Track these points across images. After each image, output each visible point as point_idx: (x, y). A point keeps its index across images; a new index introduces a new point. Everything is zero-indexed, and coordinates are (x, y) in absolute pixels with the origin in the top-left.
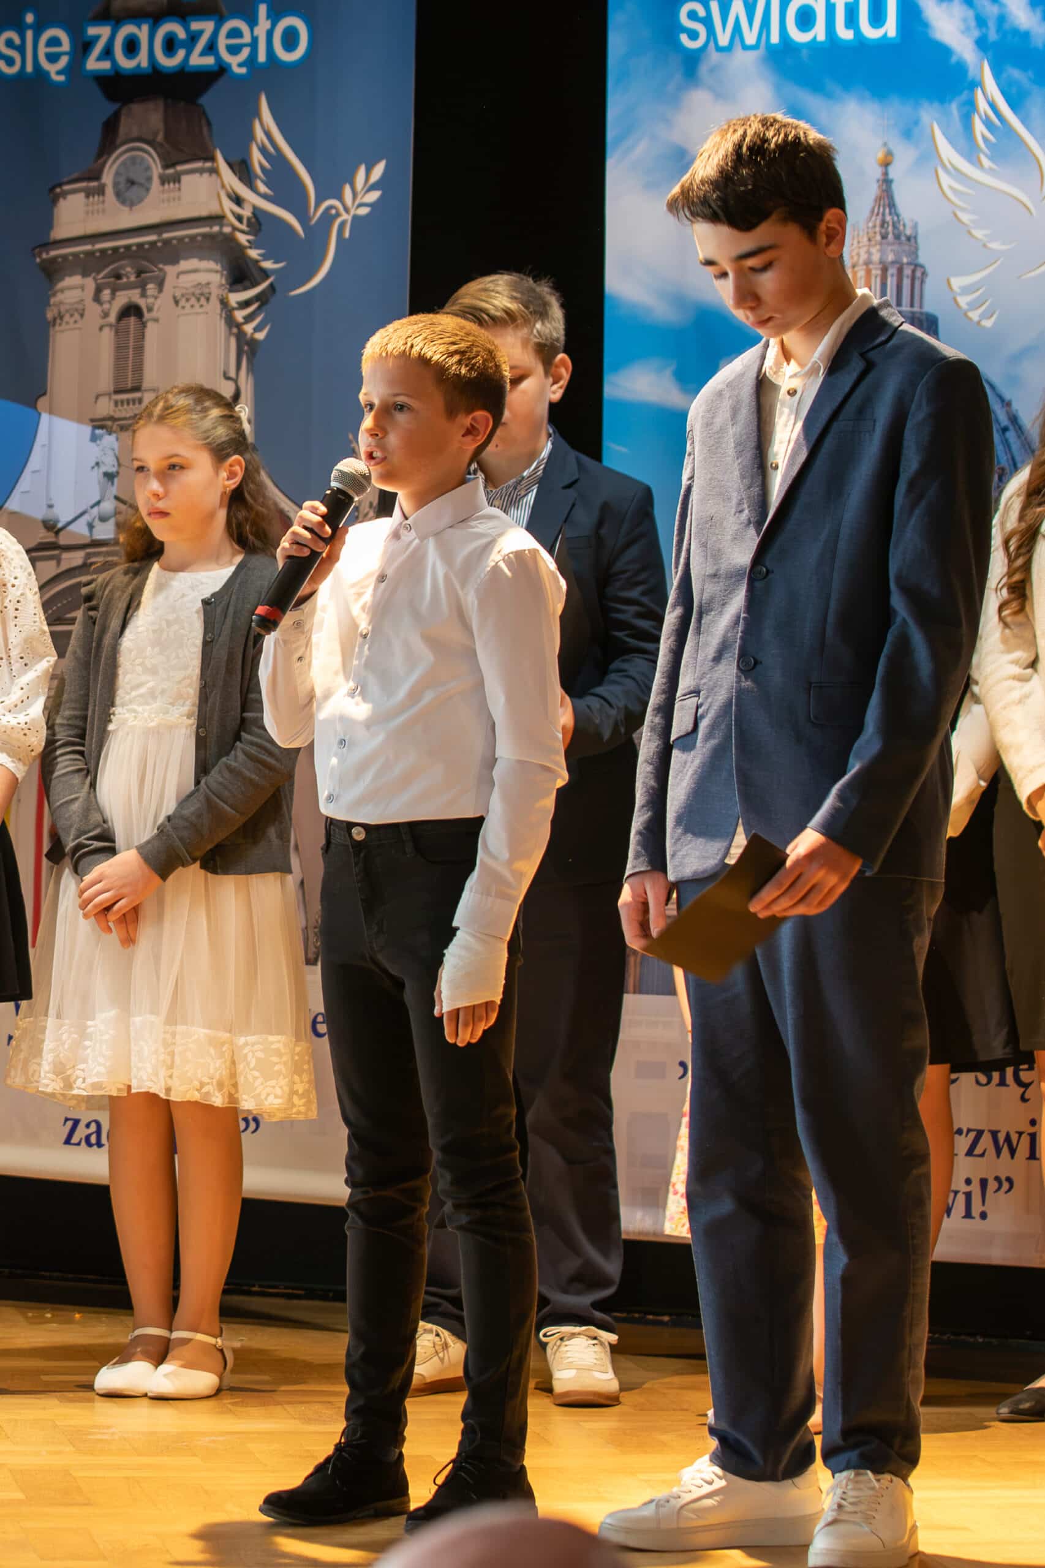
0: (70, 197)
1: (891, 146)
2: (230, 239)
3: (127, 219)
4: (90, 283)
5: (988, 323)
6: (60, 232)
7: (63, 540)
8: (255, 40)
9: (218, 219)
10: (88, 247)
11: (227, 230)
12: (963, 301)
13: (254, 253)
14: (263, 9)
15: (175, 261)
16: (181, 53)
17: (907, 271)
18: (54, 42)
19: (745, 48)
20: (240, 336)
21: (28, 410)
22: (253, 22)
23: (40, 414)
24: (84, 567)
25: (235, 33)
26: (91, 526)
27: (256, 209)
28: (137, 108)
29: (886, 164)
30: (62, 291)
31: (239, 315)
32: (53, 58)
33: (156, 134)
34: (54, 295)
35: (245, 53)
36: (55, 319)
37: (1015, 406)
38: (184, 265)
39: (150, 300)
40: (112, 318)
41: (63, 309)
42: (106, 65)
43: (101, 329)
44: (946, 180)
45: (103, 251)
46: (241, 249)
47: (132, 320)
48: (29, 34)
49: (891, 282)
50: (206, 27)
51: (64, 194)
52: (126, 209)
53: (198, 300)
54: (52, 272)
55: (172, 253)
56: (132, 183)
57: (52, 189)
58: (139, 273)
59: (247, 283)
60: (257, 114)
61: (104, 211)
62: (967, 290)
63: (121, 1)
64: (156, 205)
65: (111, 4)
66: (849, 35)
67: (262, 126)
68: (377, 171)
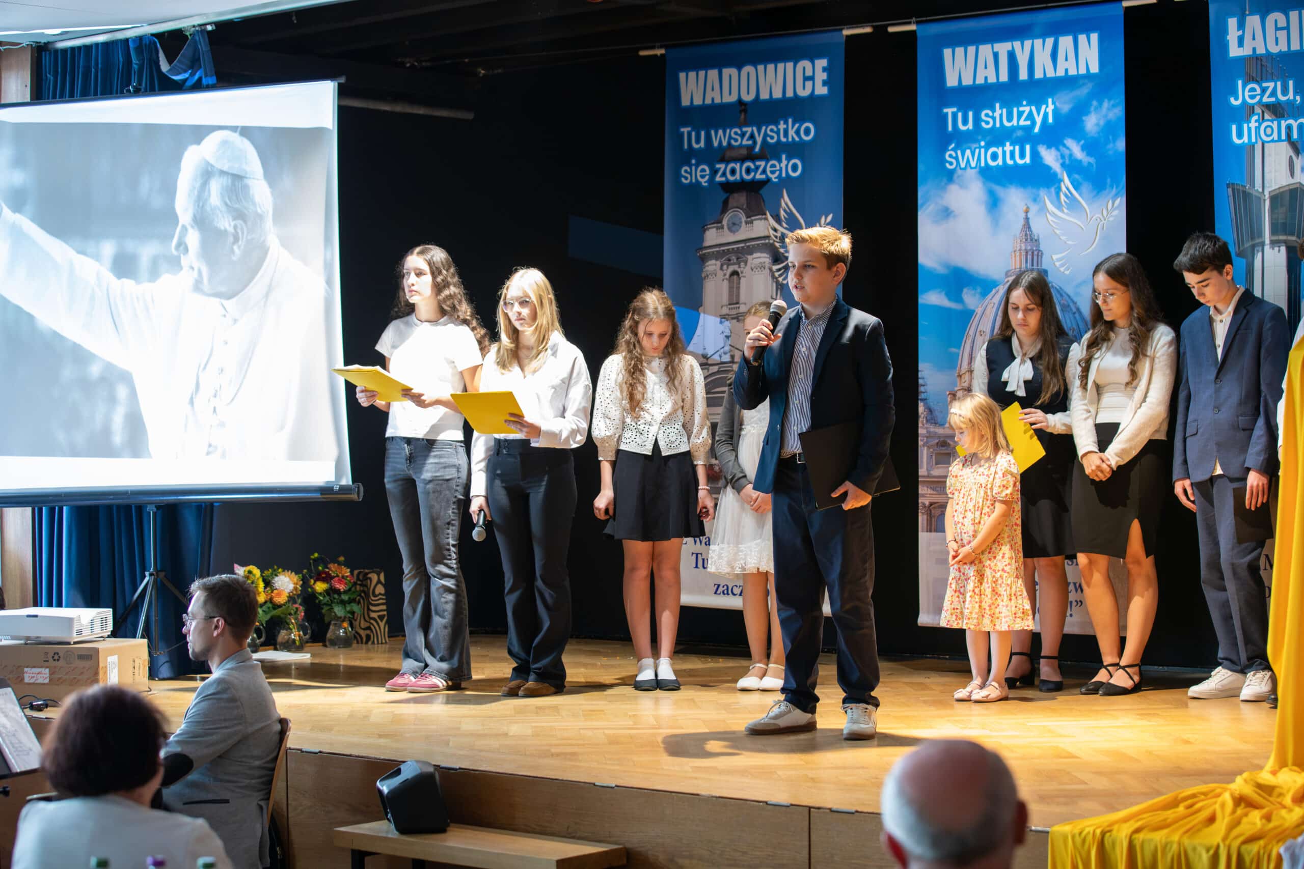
0: (711, 230)
1: (1029, 205)
2: (772, 245)
3: (732, 238)
4: (718, 263)
6: (706, 244)
7: (710, 362)
8: (781, 168)
9: (768, 237)
10: (718, 249)
11: (771, 241)
12: (1057, 264)
13: (782, 250)
14: (784, 157)
15: (751, 254)
16: (752, 174)
17: (1036, 253)
18: (703, 170)
19: (971, 168)
20: (777, 282)
21: (694, 313)
22: (780, 161)
23: (699, 314)
24: (719, 372)
25: (773, 166)
26: (720, 356)
27: (782, 234)
28: (736, 195)
29: (1027, 212)
30: (708, 266)
31: (777, 274)
32: (703, 177)
33: (743, 205)
34: (705, 268)
35: (777, 173)
36: (705, 277)
38: (755, 255)
39: (742, 269)
40: (727, 276)
41: (708, 273)
42: (723, 179)
43: (723, 281)
44: (1050, 217)
45: (723, 251)
46: (777, 248)
47: (735, 277)
48: (693, 168)
49: (1029, 257)
50: (762, 164)
51: (708, 229)
52: (732, 234)
53: (761, 269)
54: (704, 259)
55: (750, 251)
56: (734, 224)
57: (703, 227)
58: (738, 259)
59: (780, 262)
60: (782, 197)
61: (723, 235)
62: (1058, 260)
63: (729, 154)
64: (743, 234)
65: (725, 155)
66: (1012, 162)
67: (784, 200)
68: (830, 218)
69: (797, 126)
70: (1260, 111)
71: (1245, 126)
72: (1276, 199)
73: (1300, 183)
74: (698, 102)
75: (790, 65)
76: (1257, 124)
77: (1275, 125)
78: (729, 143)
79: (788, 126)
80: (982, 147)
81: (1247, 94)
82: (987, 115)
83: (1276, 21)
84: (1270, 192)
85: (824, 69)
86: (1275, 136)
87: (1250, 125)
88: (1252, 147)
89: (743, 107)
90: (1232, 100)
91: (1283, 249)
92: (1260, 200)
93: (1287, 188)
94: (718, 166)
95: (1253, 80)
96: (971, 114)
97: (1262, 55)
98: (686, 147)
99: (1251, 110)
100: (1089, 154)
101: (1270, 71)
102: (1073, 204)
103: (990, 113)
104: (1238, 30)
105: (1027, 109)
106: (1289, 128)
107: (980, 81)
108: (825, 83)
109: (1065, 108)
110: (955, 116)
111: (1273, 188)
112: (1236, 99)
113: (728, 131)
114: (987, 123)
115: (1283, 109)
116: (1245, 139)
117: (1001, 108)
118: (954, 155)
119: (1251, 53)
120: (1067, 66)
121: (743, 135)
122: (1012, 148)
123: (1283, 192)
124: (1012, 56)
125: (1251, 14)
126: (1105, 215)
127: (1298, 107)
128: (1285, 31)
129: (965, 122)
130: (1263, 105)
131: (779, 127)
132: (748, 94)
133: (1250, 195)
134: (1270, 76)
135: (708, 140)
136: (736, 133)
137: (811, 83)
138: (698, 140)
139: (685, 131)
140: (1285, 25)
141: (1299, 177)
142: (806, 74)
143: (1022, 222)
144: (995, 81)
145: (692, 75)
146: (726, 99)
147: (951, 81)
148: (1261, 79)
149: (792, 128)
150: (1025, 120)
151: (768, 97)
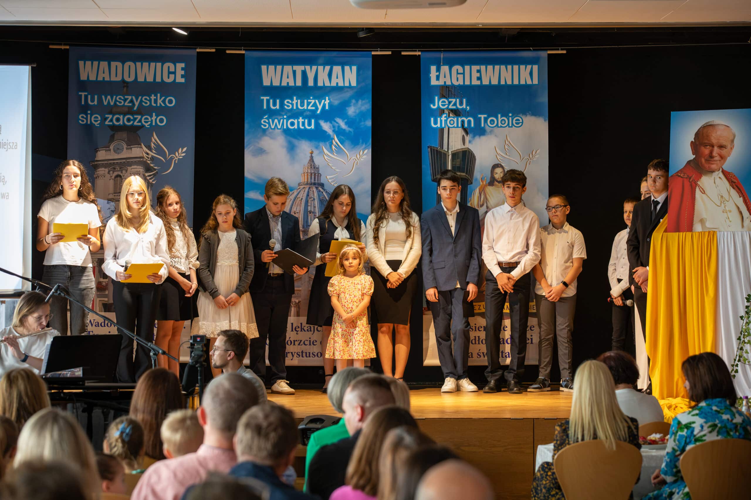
0: (101, 151)
1: (313, 150)
2: (145, 162)
3: (116, 156)
4: (107, 170)
5: (336, 185)
6: (97, 159)
8: (152, 121)
9: (143, 157)
10: (106, 162)
11: (145, 160)
12: (330, 181)
13: (152, 165)
14: (154, 114)
15: (131, 166)
16: (132, 122)
17: (317, 175)
18: (96, 117)
19: (278, 129)
22: (151, 117)
25: (146, 119)
27: (152, 156)
28: (119, 133)
29: (312, 153)
30: (99, 171)
32: (96, 121)
33: (125, 139)
34: (96, 172)
35: (149, 123)
36: (96, 177)
38: (133, 167)
39: (124, 174)
40: (113, 177)
41: (99, 175)
42: (111, 123)
43: (110, 180)
44: (326, 157)
45: (110, 163)
46: (148, 164)
47: (119, 178)
48: (89, 116)
49: (313, 177)
50: (139, 117)
51: (99, 151)
52: (117, 154)
54: (96, 167)
55: (130, 164)
57: (96, 149)
58: (120, 168)
59: (150, 171)
60: (153, 136)
61: (110, 155)
62: (330, 179)
63: (114, 110)
64: (125, 154)
65: (112, 110)
66: (303, 128)
67: (154, 138)
68: (185, 149)
69: (163, 98)
70: (448, 112)
71: (439, 119)
72: (455, 155)
73: (468, 148)
74: (93, 78)
75: (159, 65)
76: (445, 119)
77: (455, 120)
78: (115, 104)
79: (157, 97)
80: (285, 119)
81: (440, 104)
82: (288, 102)
83: (457, 70)
84: (452, 152)
85: (182, 69)
86: (455, 125)
87: (442, 119)
88: (442, 130)
89: (125, 85)
90: (432, 106)
92: (445, 155)
93: (461, 150)
94: (107, 116)
95: (444, 97)
96: (278, 101)
97: (449, 85)
98: (83, 103)
99: (442, 112)
100: (349, 127)
101: (453, 93)
102: (339, 151)
103: (290, 102)
104: (436, 72)
105: (313, 101)
106: (463, 122)
107: (284, 84)
108: (182, 76)
109: (336, 103)
110: (268, 101)
111: (454, 150)
112: (434, 105)
113: (115, 97)
114: (288, 106)
115: (460, 112)
116: (439, 125)
117: (297, 99)
118: (267, 121)
119: (443, 84)
120: (337, 81)
121: (125, 100)
122: (303, 120)
123: (458, 152)
124: (304, 73)
125: (444, 65)
126: (358, 158)
127: (468, 112)
128: (462, 75)
129: (274, 105)
130: (449, 110)
131: (151, 97)
132: (129, 77)
133: (440, 152)
134: (453, 96)
135: (100, 101)
136: (120, 98)
137: (173, 75)
138: (92, 100)
139: (83, 94)
140: (462, 72)
141: (468, 145)
142: (170, 70)
143: (309, 158)
144: (293, 85)
145: (88, 63)
146: (114, 79)
147: (266, 82)
148: (449, 97)
149: (160, 99)
150: (311, 107)
151: (143, 80)
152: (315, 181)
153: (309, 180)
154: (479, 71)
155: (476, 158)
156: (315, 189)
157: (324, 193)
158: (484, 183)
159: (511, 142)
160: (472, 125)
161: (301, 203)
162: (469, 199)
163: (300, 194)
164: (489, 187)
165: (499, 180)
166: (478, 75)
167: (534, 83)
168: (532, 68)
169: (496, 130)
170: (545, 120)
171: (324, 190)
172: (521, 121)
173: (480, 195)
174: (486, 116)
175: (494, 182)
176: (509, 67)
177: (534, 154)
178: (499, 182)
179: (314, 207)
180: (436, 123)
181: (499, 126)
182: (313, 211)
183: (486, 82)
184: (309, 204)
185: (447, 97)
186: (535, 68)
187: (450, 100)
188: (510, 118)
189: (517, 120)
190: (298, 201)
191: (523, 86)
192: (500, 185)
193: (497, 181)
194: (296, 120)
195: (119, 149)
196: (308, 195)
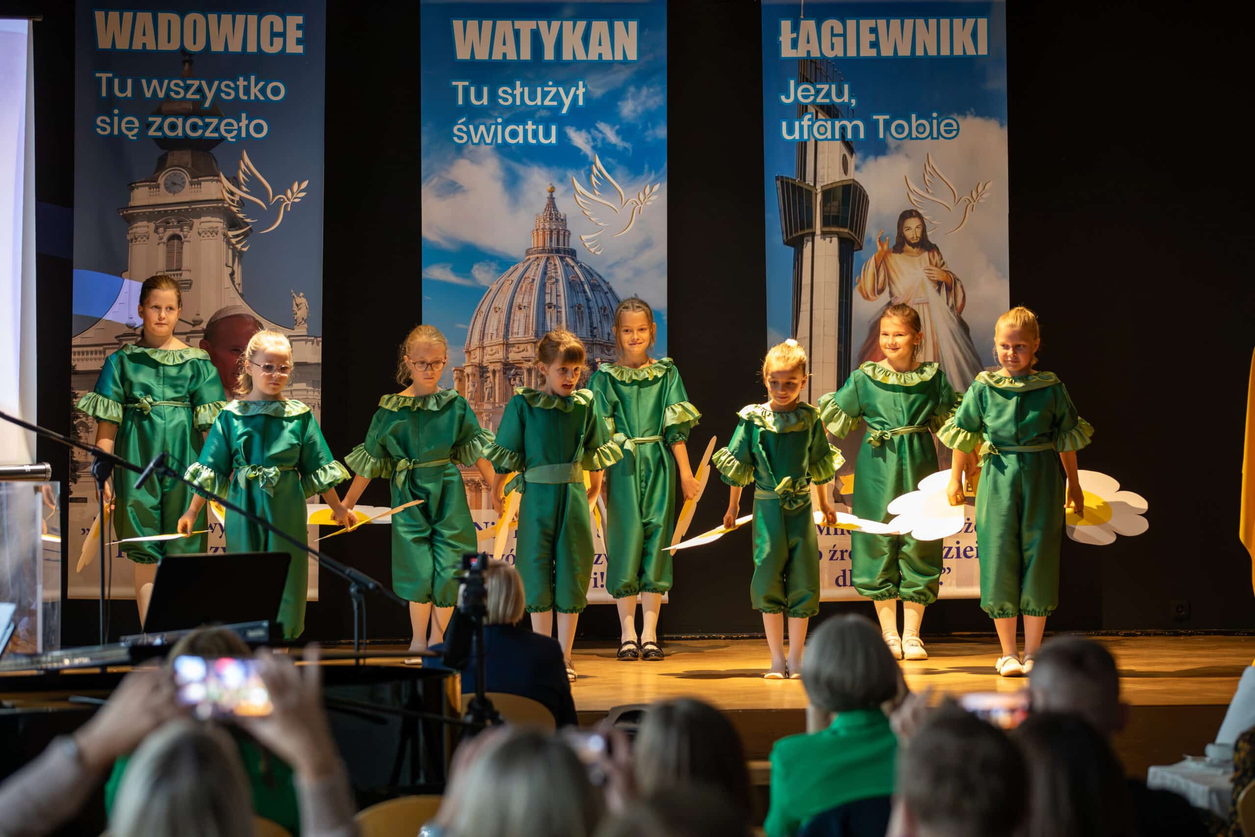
0: (140, 188)
3: (171, 199)
4: (152, 225)
5: (598, 253)
6: (132, 203)
8: (240, 129)
9: (222, 200)
10: (151, 210)
12: (587, 244)
13: (241, 216)
14: (244, 116)
15: (199, 217)
16: (200, 132)
17: (562, 232)
18: (130, 122)
19: (486, 144)
21: (118, 278)
22: (239, 120)
23: (123, 279)
25: (231, 124)
28: (177, 153)
29: (552, 191)
30: (137, 228)
32: (130, 129)
33: (187, 164)
34: (132, 229)
35: (235, 133)
36: (132, 240)
37: (611, 284)
38: (203, 219)
39: (186, 233)
40: (165, 240)
41: (136, 235)
42: (159, 134)
43: (159, 244)
44: (579, 199)
45: (160, 212)
47: (176, 241)
48: (116, 119)
49: (554, 237)
50: (215, 121)
51: (137, 187)
52: (171, 195)
53: (212, 234)
54: (130, 220)
55: (199, 214)
57: (130, 184)
58: (179, 222)
59: (237, 227)
60: (242, 158)
61: (159, 195)
62: (588, 240)
63: (166, 108)
64: (188, 194)
65: (162, 107)
66: (534, 142)
67: (244, 163)
68: (304, 185)
69: (262, 84)
70: (814, 111)
71: (797, 124)
72: (828, 193)
73: (854, 180)
74: (122, 44)
75: (253, 19)
76: (810, 123)
77: (829, 125)
78: (167, 95)
79: (249, 83)
80: (500, 124)
81: (799, 94)
82: (505, 92)
83: (832, 28)
84: (822, 187)
85: (299, 27)
86: (829, 135)
87: (802, 123)
88: (803, 145)
89: (187, 58)
90: (783, 98)
91: (835, 240)
92: (810, 194)
93: (841, 184)
94: (151, 119)
95: (807, 81)
96: (485, 89)
97: (816, 58)
98: (104, 94)
99: (804, 109)
101: (824, 74)
102: (605, 187)
103: (510, 91)
104: (792, 33)
105: (554, 90)
106: (843, 129)
107: (497, 56)
108: (299, 42)
110: (466, 90)
111: (826, 183)
112: (788, 97)
113: (166, 82)
114: (506, 100)
115: (837, 110)
116: (797, 136)
117: (522, 86)
118: (465, 129)
119: (805, 55)
120: (601, 50)
121: (187, 88)
122: (534, 127)
123: (834, 188)
124: (536, 36)
125: (806, 18)
126: (642, 200)
127: (853, 110)
128: (842, 39)
129: (479, 96)
130: (817, 106)
131: (238, 83)
132: (195, 43)
133: (800, 188)
134: (824, 79)
135: (137, 88)
136: (177, 85)
137: (281, 39)
138: (123, 89)
139: (104, 76)
140: (842, 32)
141: (853, 175)
142: (275, 30)
143: (546, 201)
144: (515, 58)
145: (114, 15)
146: (164, 46)
147: (462, 53)
148: (816, 81)
149: (256, 86)
150: (551, 100)
151: (222, 50)
152: (558, 244)
153: (548, 244)
154: (874, 30)
155: (870, 198)
156: (558, 262)
157: (576, 269)
158: (885, 247)
159: (935, 167)
160: (862, 136)
161: (531, 289)
162: (855, 279)
163: (530, 270)
164: (893, 254)
165: (913, 242)
166: (873, 37)
167: (979, 53)
168: (976, 24)
169: (909, 145)
170: (1002, 125)
171: (577, 263)
172: (955, 127)
173: (878, 271)
174: (887, 117)
175: (903, 245)
176: (933, 22)
177: (979, 190)
178: (913, 246)
179: (557, 296)
180: (791, 131)
181: (914, 136)
182: (555, 303)
183: (887, 51)
184: (548, 291)
185: (813, 81)
186: (983, 23)
187: (818, 86)
188: (935, 122)
189: (946, 125)
190: (525, 285)
191: (959, 58)
192: (915, 250)
193: (910, 244)
194: (521, 127)
195: (175, 184)
196: (545, 273)
